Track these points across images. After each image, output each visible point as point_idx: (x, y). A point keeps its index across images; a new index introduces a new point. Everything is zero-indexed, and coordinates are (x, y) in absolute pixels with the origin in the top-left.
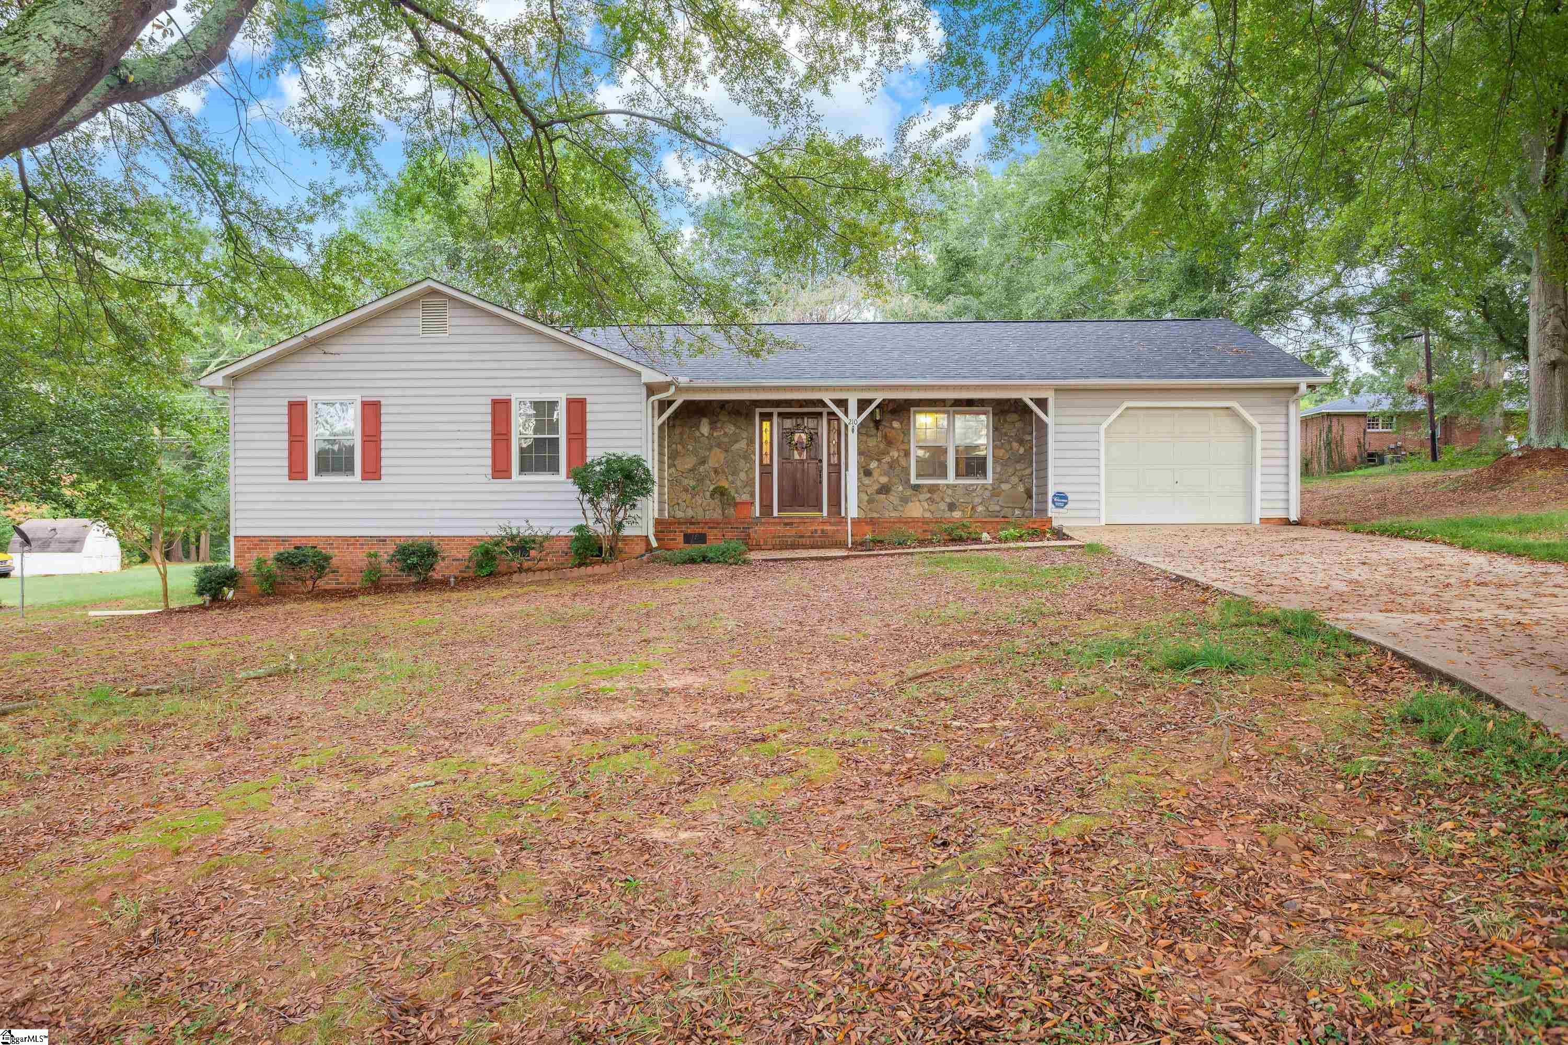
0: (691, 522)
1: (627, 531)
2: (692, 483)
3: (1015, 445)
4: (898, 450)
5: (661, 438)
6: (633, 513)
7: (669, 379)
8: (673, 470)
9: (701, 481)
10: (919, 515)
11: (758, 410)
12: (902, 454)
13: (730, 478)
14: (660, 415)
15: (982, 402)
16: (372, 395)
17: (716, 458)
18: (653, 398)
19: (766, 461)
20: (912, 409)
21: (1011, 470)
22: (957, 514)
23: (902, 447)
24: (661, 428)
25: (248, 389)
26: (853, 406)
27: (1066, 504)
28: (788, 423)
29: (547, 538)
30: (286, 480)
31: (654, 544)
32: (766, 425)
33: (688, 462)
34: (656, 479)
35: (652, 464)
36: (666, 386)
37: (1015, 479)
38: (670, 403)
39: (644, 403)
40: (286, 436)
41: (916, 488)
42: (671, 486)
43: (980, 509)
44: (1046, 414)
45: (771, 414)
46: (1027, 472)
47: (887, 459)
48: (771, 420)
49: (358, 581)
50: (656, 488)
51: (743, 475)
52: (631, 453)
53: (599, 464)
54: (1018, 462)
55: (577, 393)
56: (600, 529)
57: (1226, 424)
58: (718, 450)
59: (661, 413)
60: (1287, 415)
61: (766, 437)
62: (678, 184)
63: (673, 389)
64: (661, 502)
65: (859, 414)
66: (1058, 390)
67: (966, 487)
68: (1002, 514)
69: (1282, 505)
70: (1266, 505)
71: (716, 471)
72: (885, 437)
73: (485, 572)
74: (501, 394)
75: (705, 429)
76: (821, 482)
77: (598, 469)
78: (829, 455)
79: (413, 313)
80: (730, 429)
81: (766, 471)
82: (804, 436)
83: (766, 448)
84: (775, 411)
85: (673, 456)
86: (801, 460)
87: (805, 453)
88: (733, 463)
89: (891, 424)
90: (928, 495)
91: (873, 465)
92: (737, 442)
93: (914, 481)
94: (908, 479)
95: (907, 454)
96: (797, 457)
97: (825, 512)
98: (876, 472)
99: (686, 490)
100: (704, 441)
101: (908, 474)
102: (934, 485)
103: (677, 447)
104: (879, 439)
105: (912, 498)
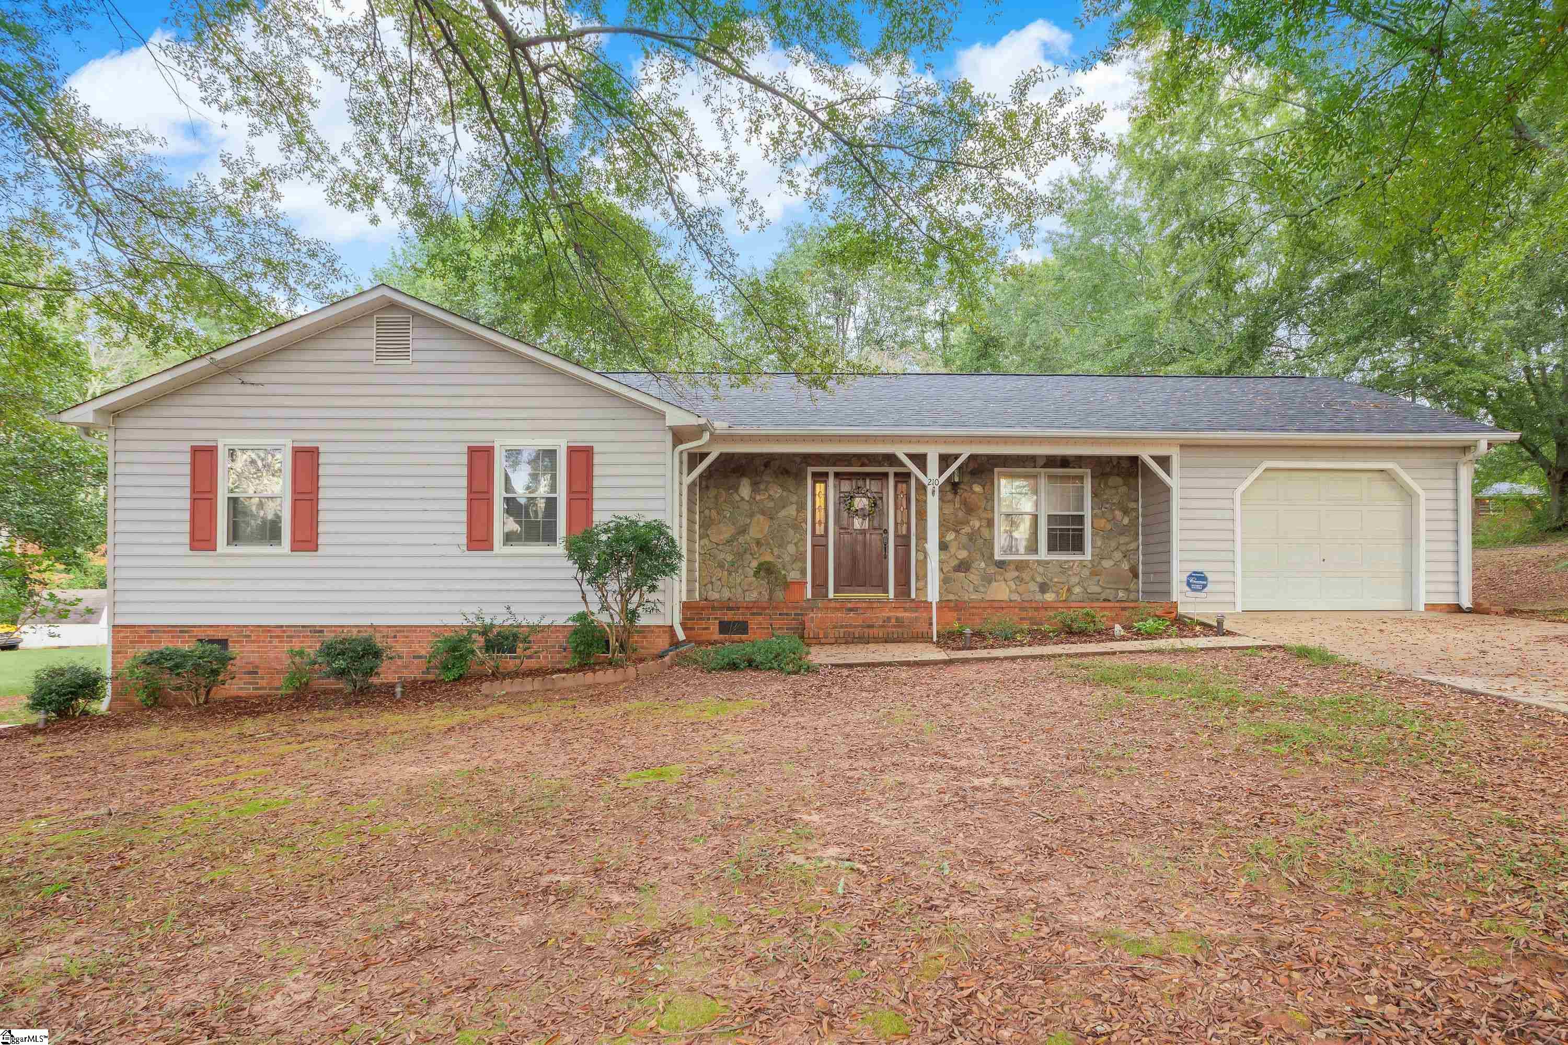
0: (728, 606)
1: (644, 620)
2: (730, 558)
3: (1118, 514)
4: (980, 519)
5: (691, 502)
6: (652, 597)
7: (702, 421)
8: (706, 541)
9: (740, 555)
10: (1006, 598)
11: (811, 470)
12: (984, 523)
13: (776, 552)
14: (690, 470)
15: (1079, 461)
16: (307, 439)
17: (759, 528)
18: (681, 447)
19: (820, 530)
20: (996, 470)
21: (1113, 544)
22: (1049, 597)
23: (984, 515)
24: (691, 487)
25: (133, 428)
26: (933, 464)
27: (1204, 586)
28: (846, 486)
29: (534, 629)
30: (186, 550)
31: (681, 635)
32: (820, 487)
33: (727, 531)
34: (684, 552)
35: (678, 530)
36: (697, 432)
37: (1118, 555)
38: (703, 456)
39: (669, 453)
40: (187, 493)
41: (1002, 564)
42: (703, 562)
43: (1077, 590)
44: (1168, 472)
45: (826, 475)
46: (1133, 546)
47: (966, 530)
48: (825, 482)
49: (282, 686)
50: (684, 565)
51: (791, 549)
52: (650, 517)
53: (606, 531)
54: (1121, 534)
55: (581, 439)
56: (604, 618)
57: (1382, 490)
58: (761, 518)
59: (691, 469)
60: (1456, 480)
61: (820, 502)
62: (716, 158)
63: (706, 436)
64: (690, 581)
65: (941, 472)
66: (1185, 446)
67: (1061, 564)
68: (1103, 596)
69: (1451, 588)
70: (1432, 587)
71: (758, 543)
72: (965, 503)
73: (451, 675)
74: (480, 439)
75: (745, 490)
76: (886, 557)
77: (604, 537)
78: (896, 524)
79: (362, 333)
80: (776, 492)
81: (820, 546)
82: (865, 501)
83: (820, 515)
84: (831, 470)
85: (706, 524)
86: (862, 531)
87: (867, 521)
88: (779, 533)
89: (971, 488)
90: (1015, 574)
91: (950, 537)
92: (784, 507)
93: (998, 556)
94: (992, 554)
95: (990, 524)
96: (857, 527)
97: (892, 594)
98: (953, 545)
99: (722, 566)
100: (744, 506)
101: (992, 548)
102: (1022, 561)
103: (711, 513)
104: (958, 505)
105: (997, 577)
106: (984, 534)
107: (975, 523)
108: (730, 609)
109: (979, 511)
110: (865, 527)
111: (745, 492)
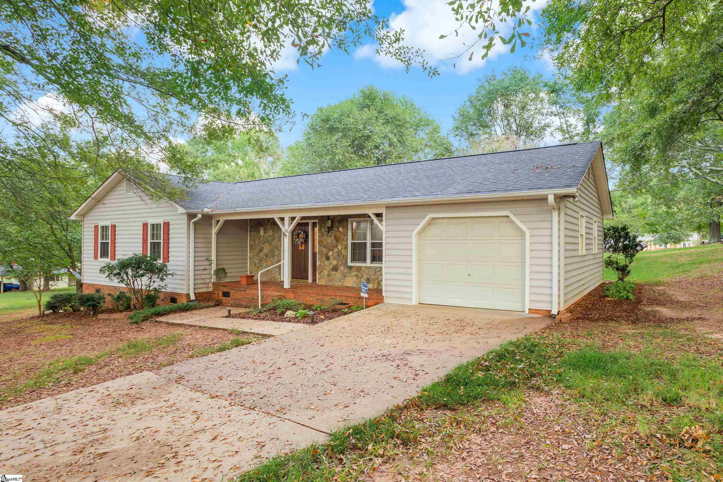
2: (258, 262)
8: (250, 254)
9: (261, 261)
10: (353, 285)
12: (343, 247)
13: (271, 260)
16: (113, 222)
17: (266, 249)
18: (192, 221)
20: (349, 219)
22: (371, 285)
25: (86, 220)
26: (287, 221)
30: (93, 259)
31: (193, 298)
33: (256, 250)
39: (186, 224)
40: (94, 241)
41: (351, 268)
42: (250, 263)
44: (381, 223)
47: (336, 250)
51: (276, 258)
55: (166, 219)
57: (507, 229)
58: (267, 244)
60: (552, 221)
63: (199, 216)
66: (388, 207)
67: (375, 269)
69: (547, 299)
70: (534, 298)
71: (266, 255)
74: (145, 221)
76: (308, 263)
78: (313, 247)
79: (124, 184)
80: (271, 233)
82: (302, 236)
85: (251, 247)
86: (302, 250)
87: (303, 246)
88: (272, 251)
89: (338, 229)
90: (356, 273)
91: (330, 253)
92: (274, 240)
93: (350, 264)
94: (347, 263)
95: (346, 248)
96: (300, 248)
97: (310, 280)
98: (331, 258)
99: (255, 265)
100: (262, 239)
101: (347, 259)
102: (359, 267)
103: (252, 242)
104: (333, 238)
105: (348, 275)
106: (343, 252)
107: (340, 247)
108: (225, 286)
109: (341, 241)
110: (303, 248)
111: (262, 233)
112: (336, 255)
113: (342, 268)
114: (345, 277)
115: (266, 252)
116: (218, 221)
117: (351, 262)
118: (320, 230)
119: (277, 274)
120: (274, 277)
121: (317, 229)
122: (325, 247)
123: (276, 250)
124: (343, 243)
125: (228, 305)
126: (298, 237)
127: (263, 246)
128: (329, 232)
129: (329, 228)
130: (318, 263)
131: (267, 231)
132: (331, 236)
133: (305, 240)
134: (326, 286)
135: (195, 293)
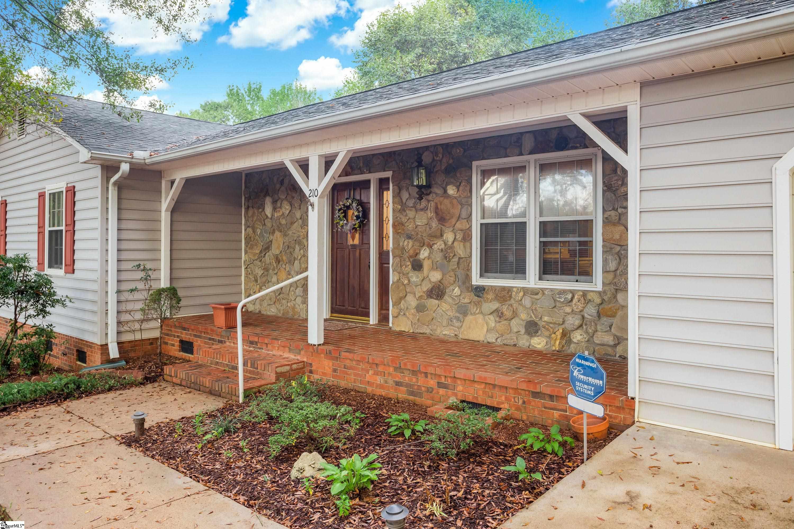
2: (260, 272)
4: (457, 231)
8: (246, 257)
12: (459, 236)
13: (287, 267)
16: (4, 196)
17: (277, 244)
18: (113, 180)
20: (473, 163)
22: (539, 342)
23: (461, 225)
26: (312, 170)
28: (344, 197)
33: (257, 248)
41: (480, 290)
43: (578, 336)
51: (297, 265)
55: (72, 181)
58: (278, 234)
63: (124, 167)
67: (554, 295)
71: (277, 259)
72: (438, 209)
74: (42, 187)
76: (369, 276)
78: (381, 238)
80: (287, 208)
85: (247, 242)
86: (354, 246)
87: (357, 236)
88: (289, 248)
89: (445, 191)
90: (495, 305)
91: (424, 254)
92: (292, 223)
93: (476, 280)
94: (468, 277)
95: (467, 238)
96: (350, 242)
97: (373, 319)
98: (426, 265)
99: (256, 281)
100: (269, 224)
101: (469, 269)
102: (503, 289)
103: (250, 230)
104: (430, 214)
105: (474, 309)
106: (460, 250)
107: (449, 236)
108: (184, 329)
109: (454, 221)
110: (356, 241)
111: (268, 210)
112: (438, 257)
113: (457, 291)
114: (465, 314)
115: (277, 252)
116: (172, 182)
117: (481, 276)
118: (397, 195)
119: (299, 300)
120: (294, 308)
121: (388, 196)
122: (409, 237)
123: (297, 247)
124: (458, 225)
125: (174, 380)
126: (345, 216)
127: (271, 237)
128: (420, 198)
129: (420, 187)
130: (393, 277)
131: (279, 205)
132: (424, 209)
133: (362, 222)
134: (414, 337)
135: (118, 343)
